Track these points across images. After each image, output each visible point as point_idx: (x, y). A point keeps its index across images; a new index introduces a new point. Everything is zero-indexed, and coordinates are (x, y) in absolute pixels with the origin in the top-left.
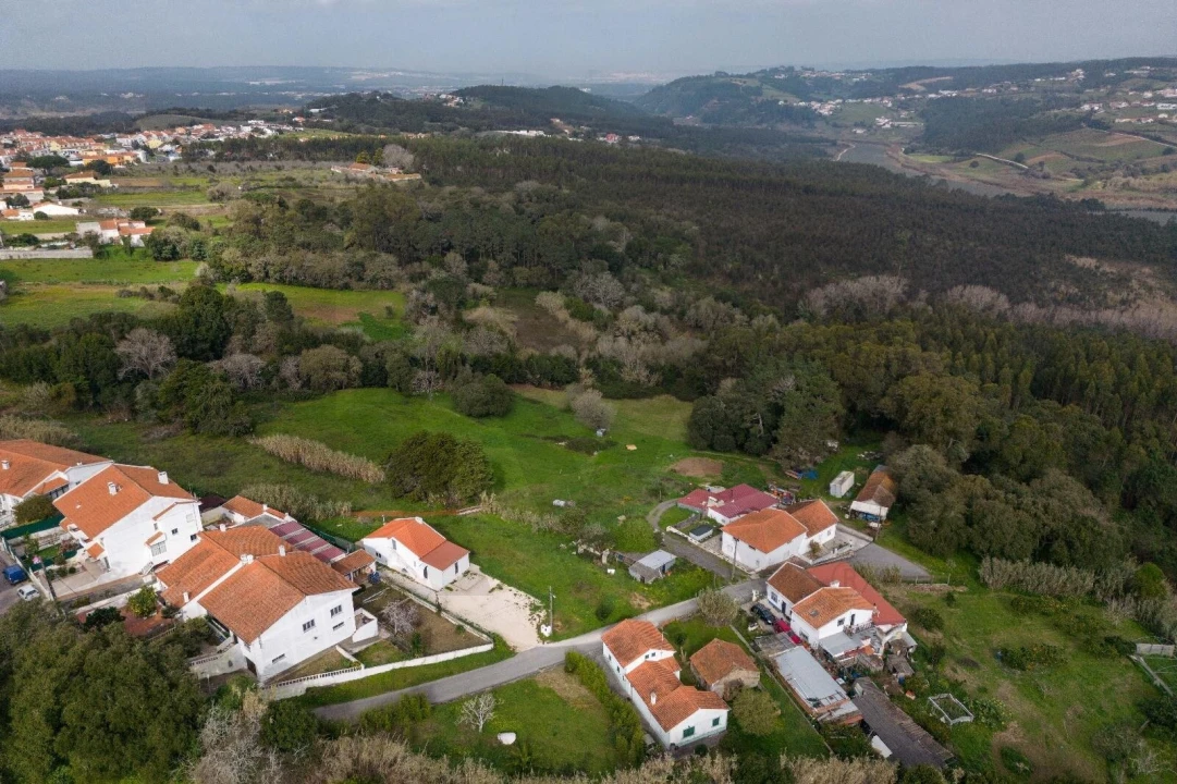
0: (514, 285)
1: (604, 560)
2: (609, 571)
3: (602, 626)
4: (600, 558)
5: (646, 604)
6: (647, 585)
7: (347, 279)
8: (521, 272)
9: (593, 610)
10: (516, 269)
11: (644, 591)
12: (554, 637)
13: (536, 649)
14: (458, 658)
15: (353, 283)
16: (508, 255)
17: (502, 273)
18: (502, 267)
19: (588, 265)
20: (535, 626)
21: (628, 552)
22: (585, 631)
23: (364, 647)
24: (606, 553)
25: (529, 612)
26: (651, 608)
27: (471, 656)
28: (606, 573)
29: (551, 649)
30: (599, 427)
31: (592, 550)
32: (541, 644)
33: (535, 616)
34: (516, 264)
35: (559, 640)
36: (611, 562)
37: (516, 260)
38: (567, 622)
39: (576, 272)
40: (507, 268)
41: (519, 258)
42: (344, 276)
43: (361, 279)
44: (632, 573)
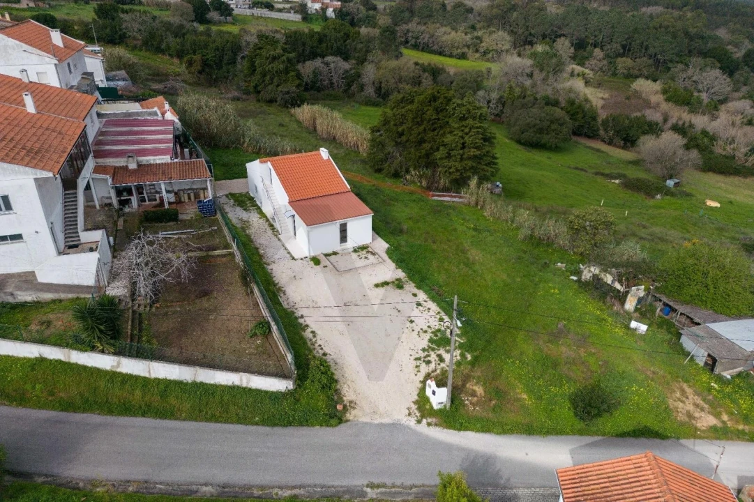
0: (614, 74)
1: (630, 305)
2: (634, 324)
3: (581, 433)
4: (622, 298)
5: (707, 420)
6: (720, 379)
7: (465, 50)
8: (624, 63)
9: (569, 389)
10: (619, 59)
11: (710, 389)
12: (452, 417)
13: (395, 426)
14: (202, 385)
15: (470, 53)
16: (617, 46)
17: (605, 62)
18: (607, 56)
19: (696, 60)
20: (421, 377)
21: (687, 303)
22: (529, 430)
23: (48, 296)
24: (639, 291)
25: (424, 343)
26: (720, 434)
27: (233, 389)
28: (628, 327)
29: (426, 442)
30: (671, 177)
31: (609, 279)
32: (412, 422)
33: (433, 357)
34: (622, 55)
35: (461, 427)
36: (643, 312)
37: (622, 51)
38: (498, 394)
39: (680, 66)
40: (611, 58)
41: (626, 50)
42: (465, 46)
43: (477, 51)
44: (687, 343)
